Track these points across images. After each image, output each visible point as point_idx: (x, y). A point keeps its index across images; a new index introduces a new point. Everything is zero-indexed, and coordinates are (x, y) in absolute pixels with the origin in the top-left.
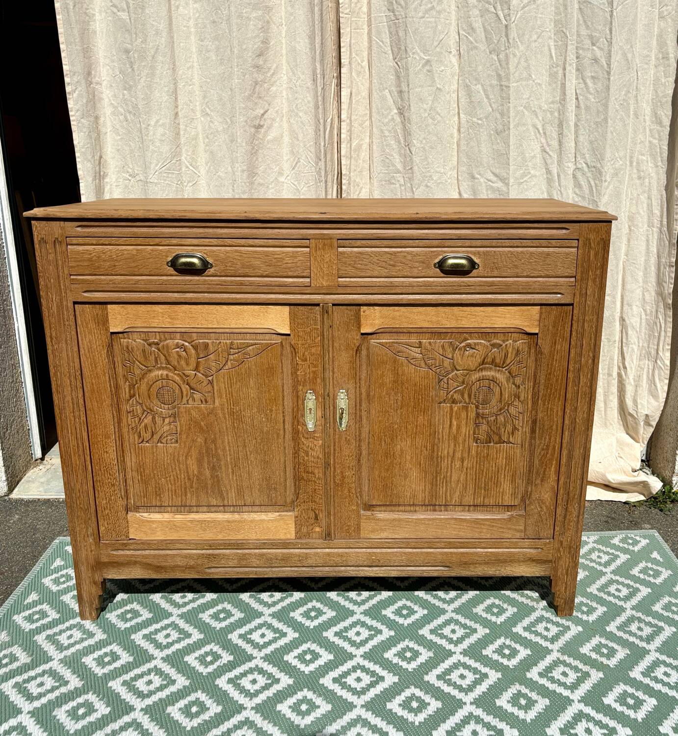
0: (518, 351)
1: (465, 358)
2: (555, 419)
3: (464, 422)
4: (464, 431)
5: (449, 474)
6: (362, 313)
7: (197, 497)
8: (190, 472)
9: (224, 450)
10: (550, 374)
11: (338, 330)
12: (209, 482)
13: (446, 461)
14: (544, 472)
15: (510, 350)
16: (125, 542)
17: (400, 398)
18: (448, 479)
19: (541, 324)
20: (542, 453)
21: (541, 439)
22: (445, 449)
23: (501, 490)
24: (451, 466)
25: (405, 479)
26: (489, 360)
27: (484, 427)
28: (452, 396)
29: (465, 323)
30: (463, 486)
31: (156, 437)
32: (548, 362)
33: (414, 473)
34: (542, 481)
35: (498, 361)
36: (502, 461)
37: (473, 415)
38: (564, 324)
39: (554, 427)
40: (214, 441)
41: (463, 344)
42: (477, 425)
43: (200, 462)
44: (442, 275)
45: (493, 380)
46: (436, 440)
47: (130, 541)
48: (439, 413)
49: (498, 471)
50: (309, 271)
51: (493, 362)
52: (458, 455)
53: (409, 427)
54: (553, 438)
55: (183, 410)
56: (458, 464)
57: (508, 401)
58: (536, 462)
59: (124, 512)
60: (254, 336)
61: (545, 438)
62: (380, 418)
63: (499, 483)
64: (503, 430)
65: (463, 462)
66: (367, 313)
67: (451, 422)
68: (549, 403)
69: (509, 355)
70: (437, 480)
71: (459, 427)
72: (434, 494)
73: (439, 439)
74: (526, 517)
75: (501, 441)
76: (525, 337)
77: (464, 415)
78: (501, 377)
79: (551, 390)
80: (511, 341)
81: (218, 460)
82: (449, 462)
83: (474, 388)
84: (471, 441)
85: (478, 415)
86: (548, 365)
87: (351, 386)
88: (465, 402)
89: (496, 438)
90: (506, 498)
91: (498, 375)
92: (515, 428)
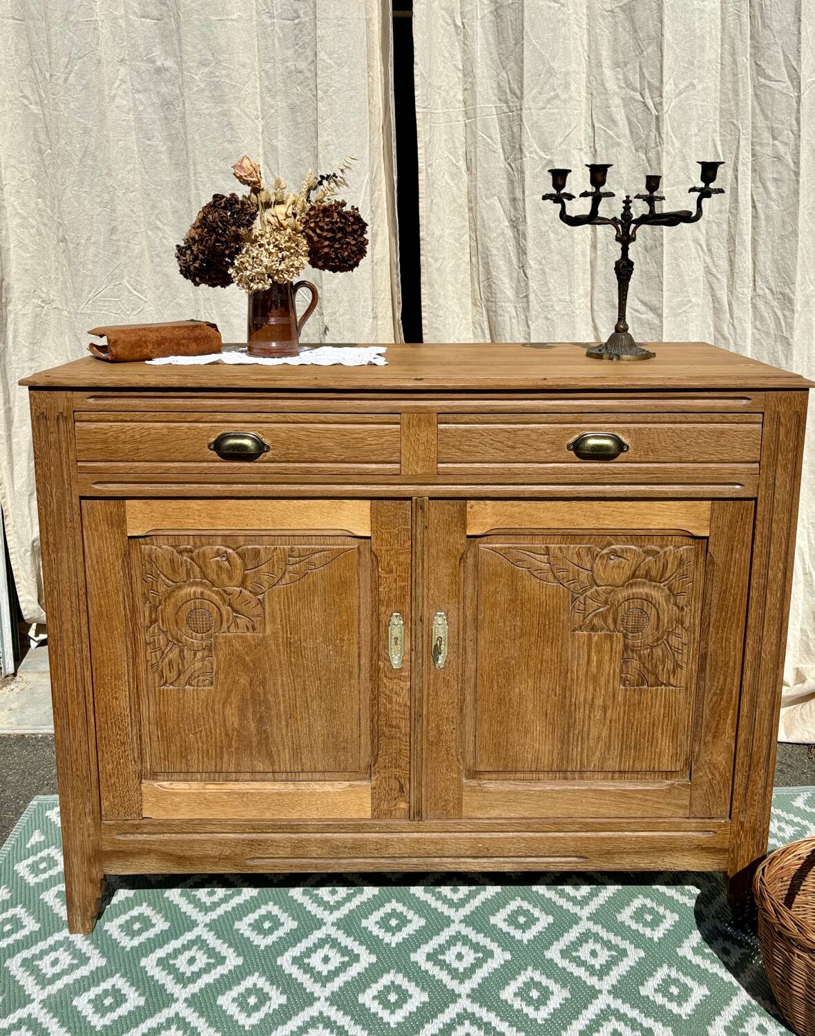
0: (681, 560)
1: (609, 570)
2: (733, 653)
3: (607, 658)
4: (607, 669)
5: (586, 729)
6: (468, 509)
7: (238, 759)
8: (229, 725)
9: (276, 693)
10: (725, 592)
11: (436, 532)
12: (254, 739)
13: (582, 710)
14: (717, 726)
15: (671, 559)
16: (137, 822)
17: (519, 624)
18: (585, 735)
19: (713, 525)
20: (715, 699)
21: (712, 680)
22: (581, 694)
23: (658, 750)
24: (589, 717)
25: (526, 734)
26: (642, 572)
27: (635, 664)
28: (591, 621)
29: (609, 524)
30: (605, 744)
31: (184, 678)
32: (723, 576)
33: (538, 727)
34: (714, 737)
35: (653, 573)
36: (658, 710)
37: (619, 647)
38: (745, 524)
39: (731, 664)
40: (263, 683)
41: (606, 551)
42: (625, 662)
43: (242, 711)
44: (578, 460)
45: (647, 599)
46: (569, 682)
47: (143, 822)
48: (573, 643)
49: (654, 725)
50: (399, 454)
51: (647, 575)
52: (599, 702)
53: (531, 663)
54: (729, 679)
55: (221, 640)
56: (598, 714)
57: (668, 627)
58: (707, 712)
59: (136, 781)
60: (322, 540)
61: (719, 679)
62: (491, 651)
63: (655, 742)
64: (661, 667)
65: (605, 712)
66: (476, 508)
67: (589, 656)
68: (723, 632)
69: (669, 565)
70: (569, 737)
71: (600, 663)
72: (565, 757)
73: (572, 679)
74: (692, 786)
75: (658, 683)
76: (691, 541)
77: (607, 647)
78: (658, 595)
79: (727, 613)
80: (671, 547)
81: (267, 708)
82: (587, 712)
83: (621, 613)
84: (617, 683)
85: (626, 647)
86: (722, 579)
87: (452, 606)
88: (609, 629)
89: (651, 679)
90: (665, 760)
91: (654, 593)
92: (678, 665)
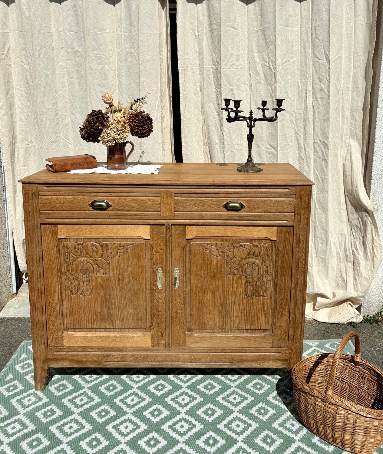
0: (267, 249)
1: (239, 252)
2: (287, 284)
3: (240, 285)
4: (240, 290)
5: (232, 313)
6: (187, 229)
7: (100, 324)
8: (97, 311)
9: (114, 298)
10: (283, 261)
11: (175, 237)
12: (106, 316)
13: (231, 305)
14: (282, 312)
15: (263, 248)
16: (61, 347)
17: (206, 272)
18: (232, 315)
19: (278, 236)
20: (281, 302)
21: (280, 294)
22: (230, 299)
23: (260, 321)
24: (234, 308)
25: (209, 315)
26: (252, 253)
27: (250, 288)
28: (233, 271)
29: (239, 235)
30: (240, 319)
31: (79, 292)
33: (214, 312)
34: (281, 317)
35: (256, 254)
36: (260, 306)
37: (244, 281)
38: (290, 235)
39: (287, 288)
40: (109, 294)
41: (238, 245)
42: (247, 287)
43: (102, 305)
44: (227, 211)
45: (254, 263)
47: (64, 347)
48: (227, 280)
49: (258, 312)
50: (160, 208)
51: (254, 254)
52: (237, 302)
53: (211, 287)
54: (286, 294)
55: (93, 278)
56: (237, 307)
57: (262, 274)
58: (278, 307)
59: (61, 332)
60: (132, 240)
61: (282, 294)
62: (196, 283)
63: (259, 318)
64: (260, 289)
65: (239, 306)
66: (189, 228)
67: (233, 285)
68: (283, 276)
69: (262, 251)
70: (226, 316)
71: (237, 288)
72: (224, 323)
73: (227, 294)
74: (274, 336)
75: (259, 295)
76: (270, 242)
77: (239, 281)
78: (258, 262)
79: (284, 269)
80: (263, 244)
81: (111, 304)
82: (233, 306)
83: (245, 268)
84: (244, 295)
85: (247, 281)
86: (282, 256)
87: (181, 266)
88: (240, 275)
89: (257, 294)
90: (263, 325)
91: (257, 261)
92: (267, 289)
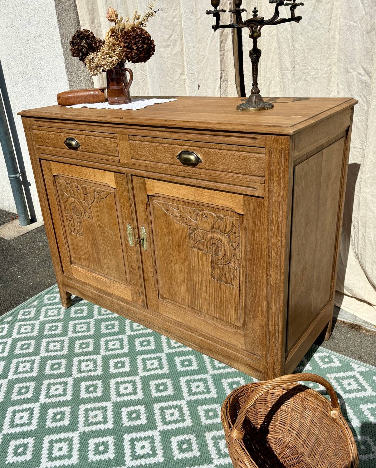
0: (233, 224)
1: (203, 222)
2: (259, 278)
3: (205, 264)
4: (206, 269)
5: (200, 293)
6: (146, 182)
7: (94, 265)
8: (90, 253)
9: (100, 245)
10: (253, 245)
11: (137, 191)
12: (97, 260)
13: (198, 284)
14: (254, 312)
15: (228, 223)
16: (71, 277)
17: (171, 239)
18: (200, 296)
19: (245, 209)
20: (252, 298)
21: (250, 289)
22: (197, 277)
23: (230, 314)
24: (201, 288)
25: (178, 288)
26: (216, 226)
27: (217, 270)
28: (198, 245)
29: (205, 200)
30: (208, 303)
31: (76, 231)
32: (251, 237)
33: (182, 286)
34: (253, 317)
35: (221, 228)
36: (228, 295)
37: (210, 260)
38: (261, 211)
39: (258, 283)
40: (96, 239)
41: (201, 213)
42: (213, 268)
43: (92, 248)
44: (182, 165)
45: (220, 240)
46: (192, 270)
47: (73, 278)
48: (192, 254)
49: (227, 301)
50: (117, 153)
51: (219, 228)
52: (204, 283)
53: (177, 258)
54: (258, 291)
55: (82, 220)
56: (204, 288)
57: (230, 257)
58: (249, 303)
59: (70, 264)
60: (103, 187)
61: (253, 289)
62: (163, 248)
63: (228, 309)
64: (228, 275)
65: (207, 288)
66: (149, 182)
67: (198, 261)
68: (254, 266)
69: (228, 226)
70: (194, 295)
71: (203, 266)
72: (193, 303)
73: (193, 270)
74: (246, 336)
75: (227, 282)
76: (237, 215)
77: (205, 259)
78: (225, 239)
79: (255, 256)
80: (228, 217)
81: (98, 249)
82: (200, 286)
83: (209, 243)
84: (210, 277)
85: (213, 262)
86: (251, 238)
87: (146, 225)
88: (205, 251)
89: (224, 280)
90: (233, 320)
91: (222, 238)
92: (235, 276)
